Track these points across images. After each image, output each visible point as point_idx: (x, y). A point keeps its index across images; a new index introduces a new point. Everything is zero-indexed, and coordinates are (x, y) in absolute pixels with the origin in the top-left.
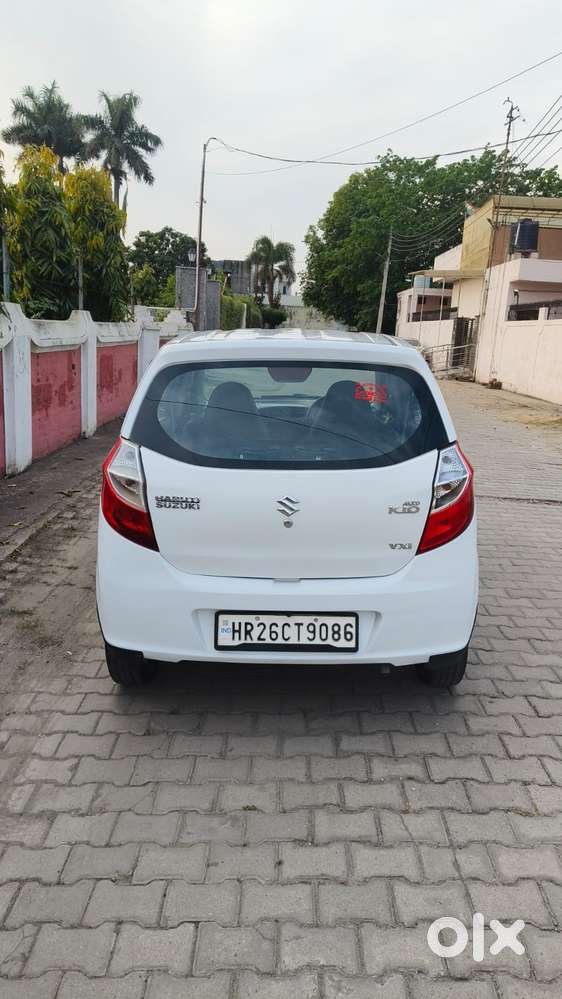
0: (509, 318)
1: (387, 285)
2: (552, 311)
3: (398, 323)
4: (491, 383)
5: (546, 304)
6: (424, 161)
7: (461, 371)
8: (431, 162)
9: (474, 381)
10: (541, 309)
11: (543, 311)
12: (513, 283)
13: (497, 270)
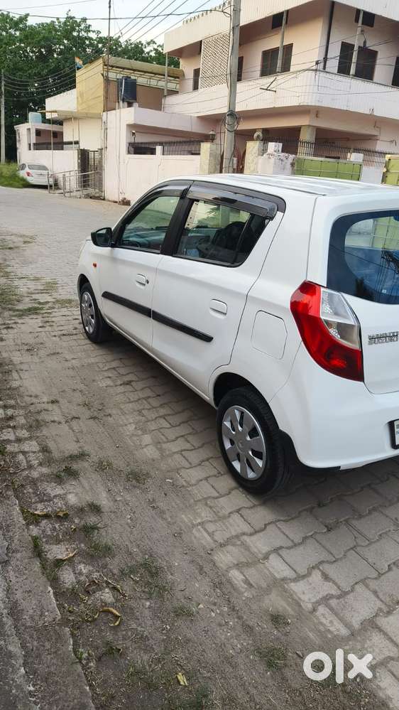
0: (129, 152)
1: (6, 119)
2: (166, 148)
3: (18, 151)
4: (123, 201)
5: (161, 144)
6: (17, 17)
7: (91, 191)
8: (23, 19)
9: (104, 199)
10: (157, 147)
11: (159, 149)
12: (129, 126)
13: (112, 114)
